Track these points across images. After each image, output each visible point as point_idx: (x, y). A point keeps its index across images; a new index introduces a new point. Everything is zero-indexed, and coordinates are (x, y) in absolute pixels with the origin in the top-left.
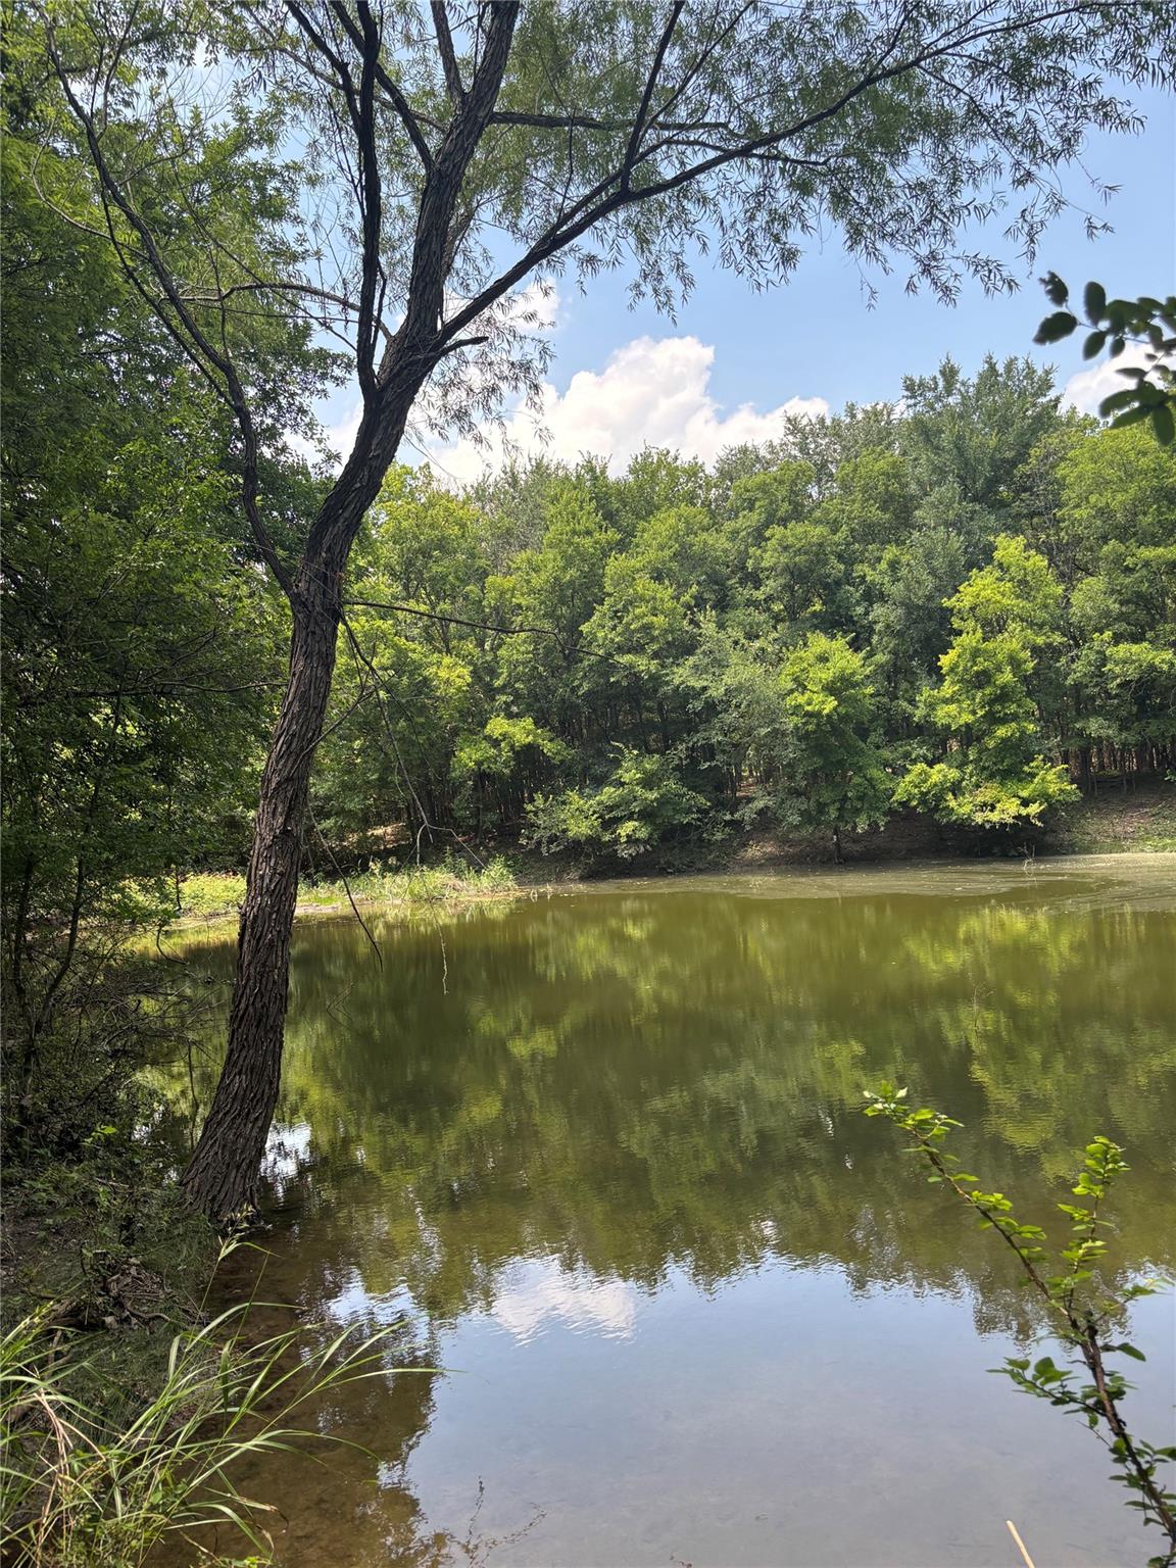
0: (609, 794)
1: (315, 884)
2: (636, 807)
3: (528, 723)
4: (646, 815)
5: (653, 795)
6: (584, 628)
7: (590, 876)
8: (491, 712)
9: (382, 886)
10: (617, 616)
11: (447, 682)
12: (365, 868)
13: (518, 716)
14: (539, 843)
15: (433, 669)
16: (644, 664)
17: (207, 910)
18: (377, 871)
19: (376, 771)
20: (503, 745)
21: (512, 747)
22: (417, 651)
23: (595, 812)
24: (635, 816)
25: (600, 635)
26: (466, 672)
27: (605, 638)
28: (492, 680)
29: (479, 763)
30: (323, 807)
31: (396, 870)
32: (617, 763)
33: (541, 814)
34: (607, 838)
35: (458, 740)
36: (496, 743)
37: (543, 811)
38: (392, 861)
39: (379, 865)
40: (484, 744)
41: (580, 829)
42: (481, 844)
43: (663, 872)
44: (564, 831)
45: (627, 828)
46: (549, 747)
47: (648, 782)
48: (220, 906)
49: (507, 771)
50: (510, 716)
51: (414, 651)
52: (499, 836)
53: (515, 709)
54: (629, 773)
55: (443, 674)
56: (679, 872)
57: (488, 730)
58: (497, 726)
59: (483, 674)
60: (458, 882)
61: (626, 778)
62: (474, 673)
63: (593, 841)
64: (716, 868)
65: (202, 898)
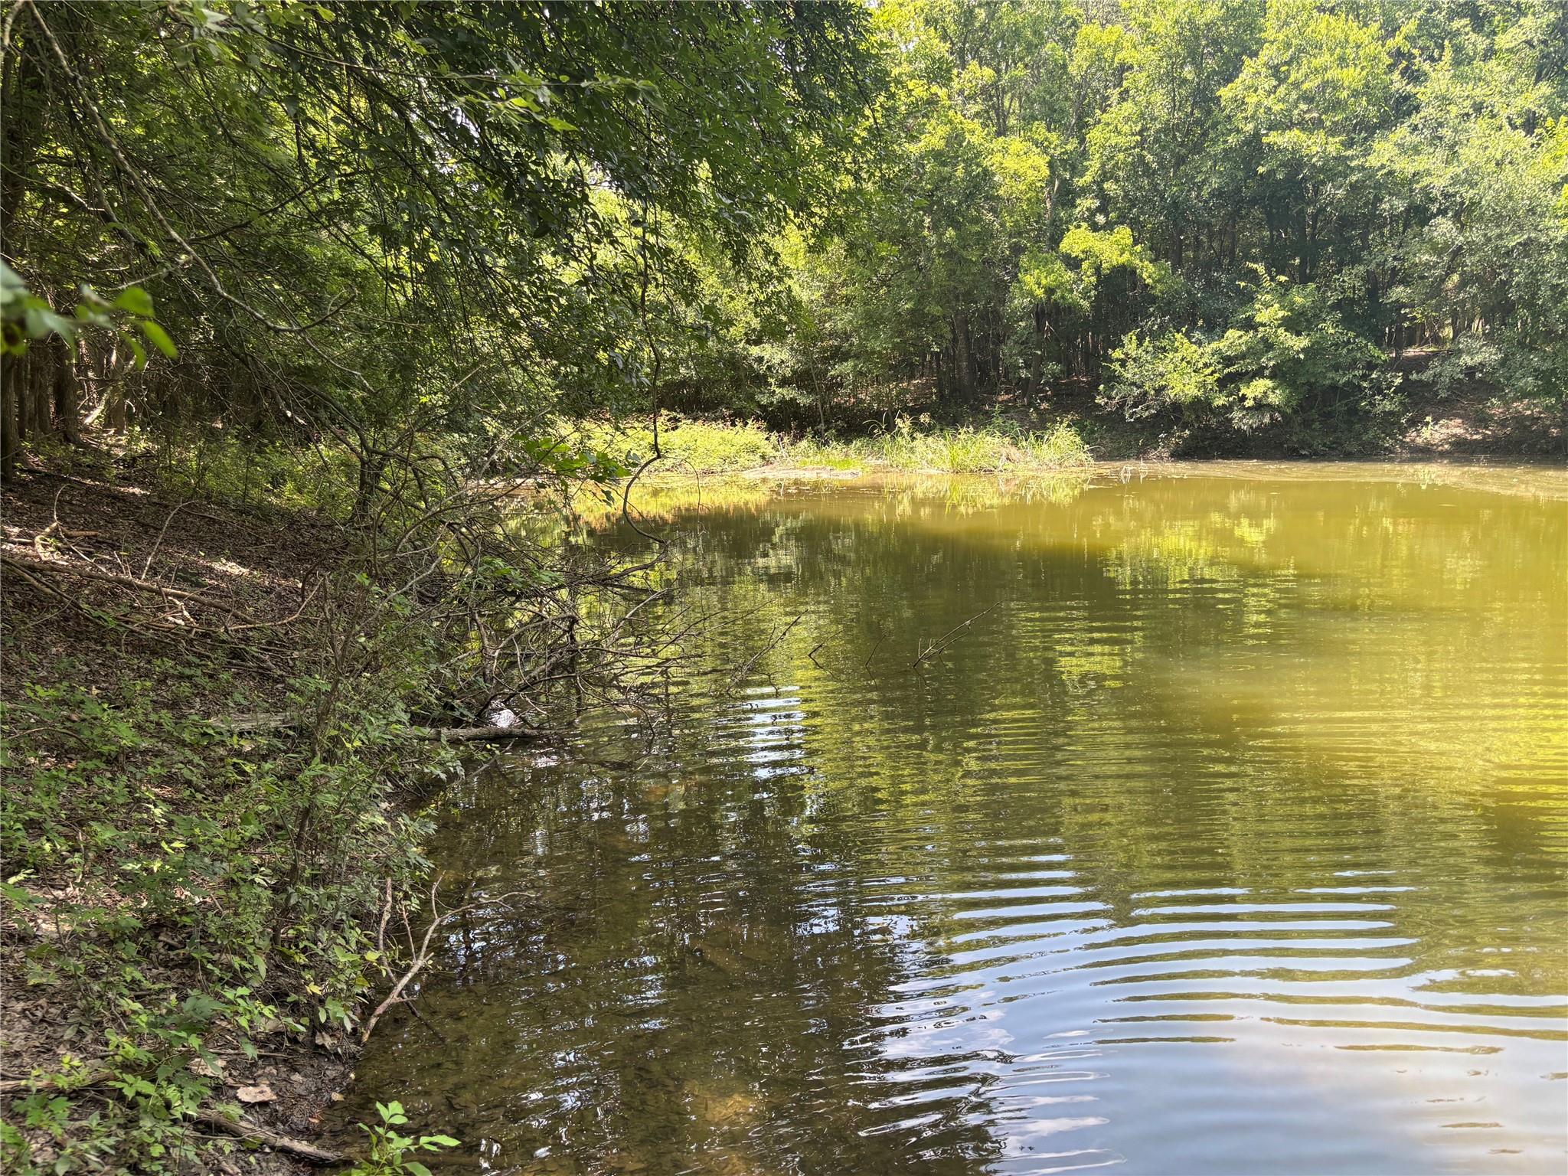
0: (1234, 339)
1: (827, 443)
2: (1269, 361)
3: (1124, 233)
4: (1285, 372)
5: (1303, 342)
6: (1225, 93)
7: (1182, 454)
8: (1069, 222)
9: (912, 450)
10: (1277, 73)
11: (1016, 176)
12: (890, 427)
13: (1109, 227)
14: (1122, 405)
15: (998, 157)
16: (1318, 146)
17: (699, 467)
18: (905, 431)
19: (909, 299)
20: (1085, 265)
21: (1098, 270)
22: (976, 134)
23: (1206, 365)
24: (1267, 372)
25: (1252, 100)
26: (1042, 162)
27: (1258, 105)
28: (1072, 178)
29: (1050, 291)
30: (840, 347)
31: (927, 431)
32: (1247, 298)
33: (1130, 364)
34: (1220, 401)
35: (1024, 260)
36: (1073, 263)
37: (1134, 360)
38: (925, 418)
39: (908, 423)
40: (1059, 265)
41: (1184, 387)
42: (1030, 405)
43: (1293, 454)
44: (1160, 390)
45: (1256, 389)
46: (1148, 271)
47: (1295, 323)
48: (715, 462)
49: (1085, 304)
50: (1095, 228)
51: (972, 132)
52: (1053, 395)
53: (1101, 219)
54: (1268, 312)
55: (1011, 164)
56: (1315, 456)
57: (1065, 246)
58: (1077, 240)
59: (1063, 167)
60: (1013, 450)
61: (1262, 317)
62: (1051, 165)
63: (1200, 405)
64: (1371, 453)
65: (695, 451)
